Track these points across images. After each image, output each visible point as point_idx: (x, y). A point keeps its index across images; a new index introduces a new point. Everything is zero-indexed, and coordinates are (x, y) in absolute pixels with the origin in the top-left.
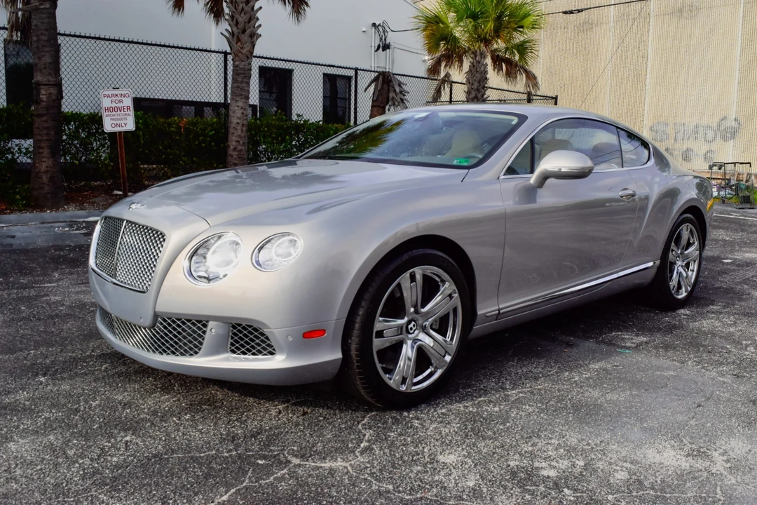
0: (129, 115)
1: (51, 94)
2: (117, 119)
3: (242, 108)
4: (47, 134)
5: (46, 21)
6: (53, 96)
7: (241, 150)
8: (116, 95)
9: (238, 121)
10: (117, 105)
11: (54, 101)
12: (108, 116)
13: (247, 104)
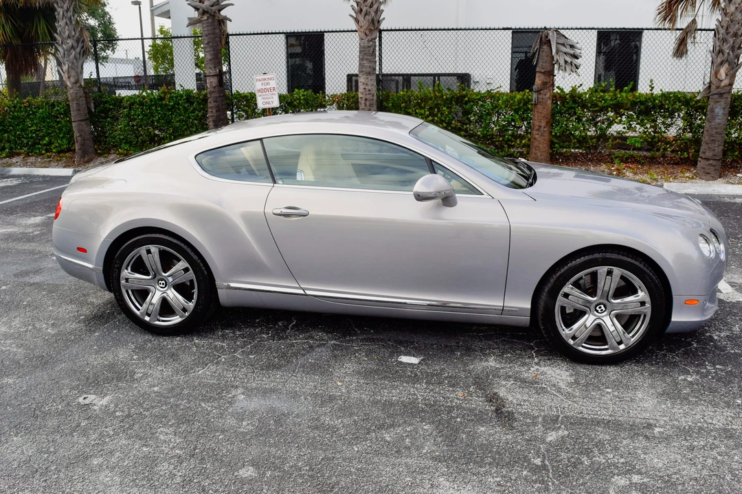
0: (275, 94)
1: (211, 82)
2: (267, 98)
3: (364, 83)
4: (212, 112)
5: (205, 29)
6: (213, 84)
8: (265, 79)
9: (361, 96)
10: (266, 87)
11: (215, 87)
12: (260, 96)
13: (369, 79)
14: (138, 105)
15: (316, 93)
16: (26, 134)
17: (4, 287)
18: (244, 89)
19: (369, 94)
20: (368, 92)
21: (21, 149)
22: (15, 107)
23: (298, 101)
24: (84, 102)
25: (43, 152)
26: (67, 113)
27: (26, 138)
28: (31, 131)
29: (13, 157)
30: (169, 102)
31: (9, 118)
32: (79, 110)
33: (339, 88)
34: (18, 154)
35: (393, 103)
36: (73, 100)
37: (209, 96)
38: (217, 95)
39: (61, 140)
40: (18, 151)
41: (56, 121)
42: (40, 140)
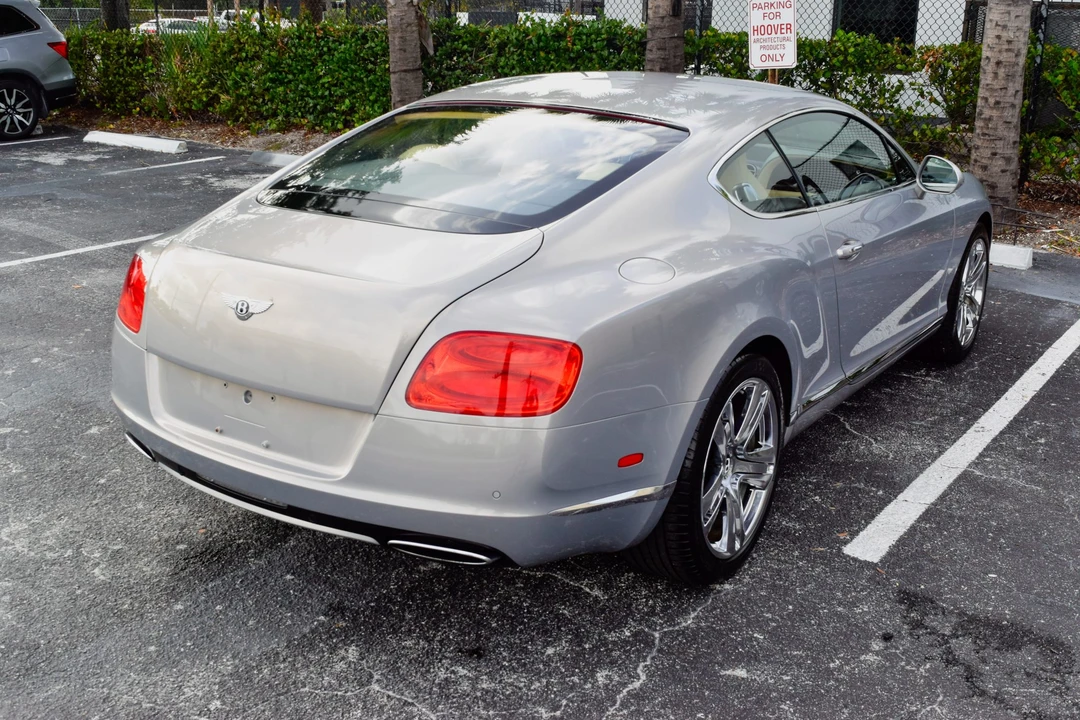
0: (789, 39)
1: (658, 7)
2: (771, 48)
3: (997, 25)
6: (661, 11)
7: (990, 119)
8: (772, 5)
9: (989, 54)
10: (772, 23)
11: (663, 18)
12: (758, 40)
13: (1013, 15)
14: (514, 46)
15: (884, 41)
16: (314, 89)
17: (94, 430)
18: (728, 24)
19: (1008, 50)
20: (1006, 47)
21: (303, 117)
22: (300, 38)
23: (841, 58)
24: (416, 35)
25: (340, 126)
26: (385, 52)
27: (313, 98)
28: (323, 85)
29: (289, 131)
30: (574, 44)
31: (290, 57)
32: (405, 51)
33: (939, 33)
34: (298, 127)
35: (1066, 76)
36: (395, 30)
37: (649, 36)
38: (666, 34)
39: (372, 107)
40: (295, 121)
41: (366, 70)
42: (336, 102)
